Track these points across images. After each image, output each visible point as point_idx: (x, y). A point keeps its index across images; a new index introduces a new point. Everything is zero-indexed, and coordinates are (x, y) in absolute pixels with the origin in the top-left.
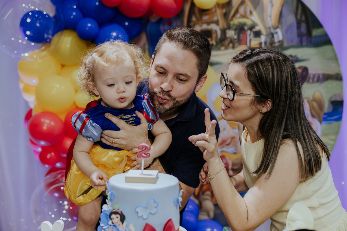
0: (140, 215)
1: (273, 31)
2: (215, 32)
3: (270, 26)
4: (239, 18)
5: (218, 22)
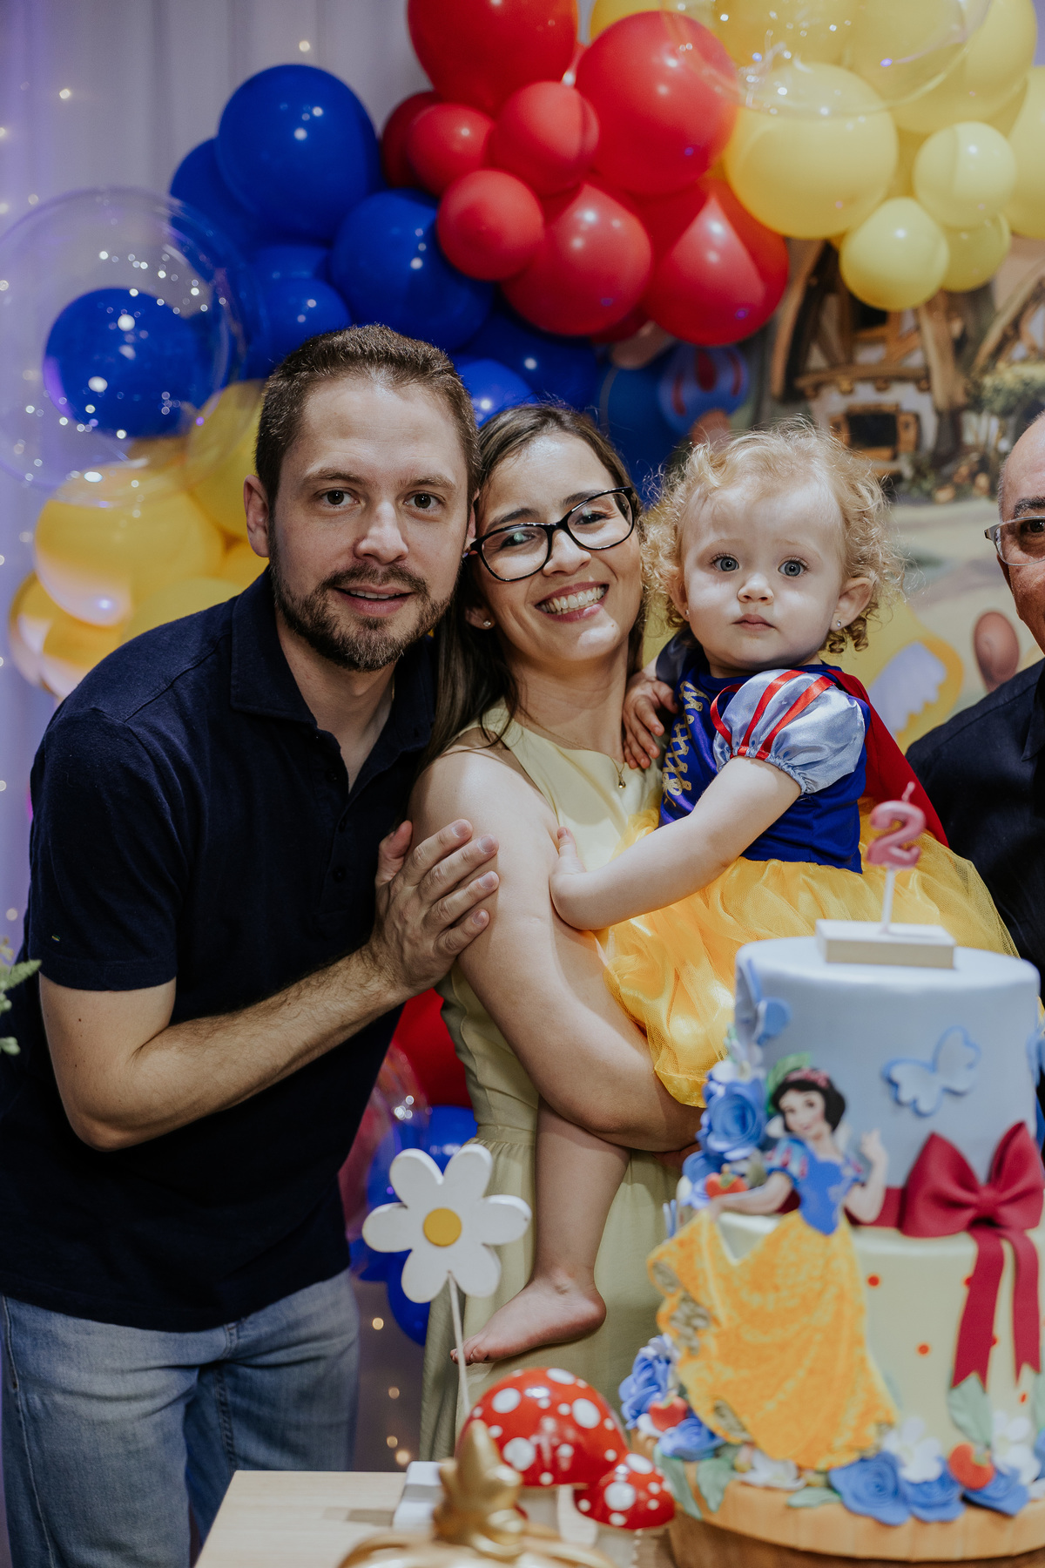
0: (906, 1095)
2: (911, 419)
4: (1022, 360)
5: (928, 377)
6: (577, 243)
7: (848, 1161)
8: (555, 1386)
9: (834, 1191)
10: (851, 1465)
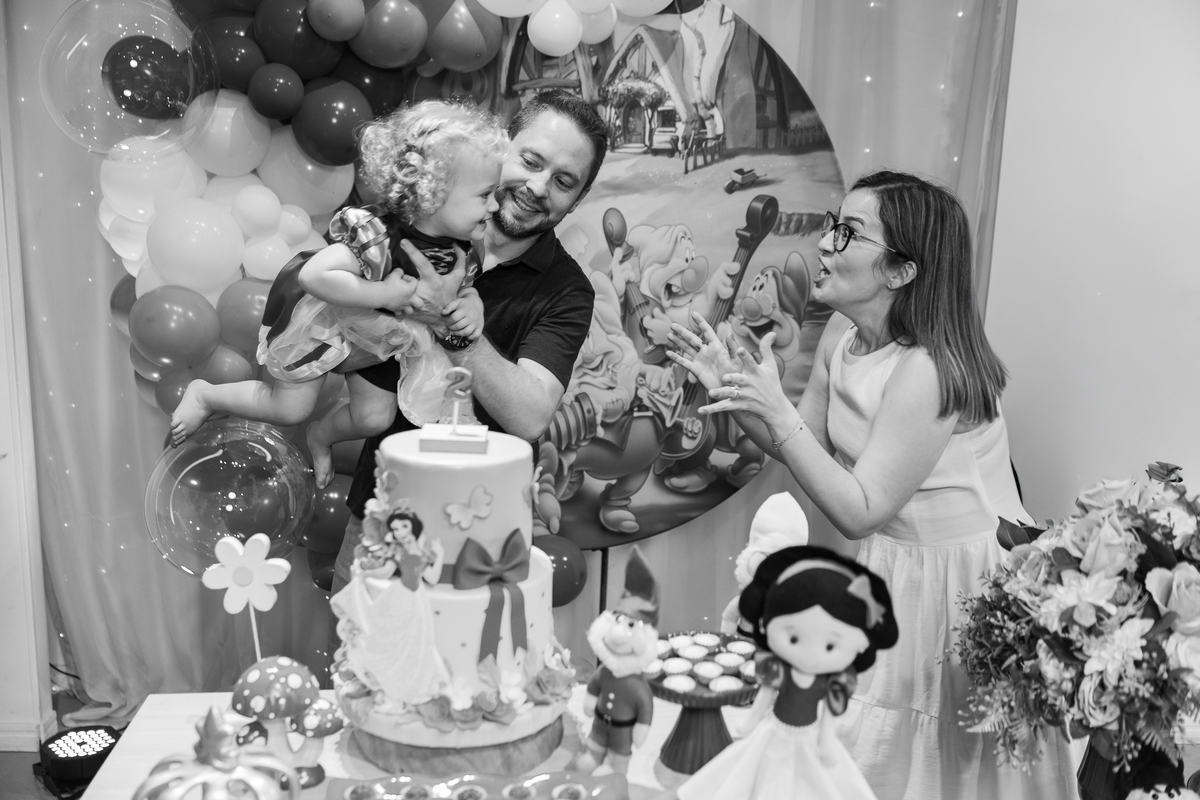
0: (454, 520)
1: (702, 112)
3: (698, 101)
4: (627, 78)
5: (580, 86)
6: (386, 19)
7: (423, 553)
8: (280, 667)
9: (416, 569)
10: (427, 703)
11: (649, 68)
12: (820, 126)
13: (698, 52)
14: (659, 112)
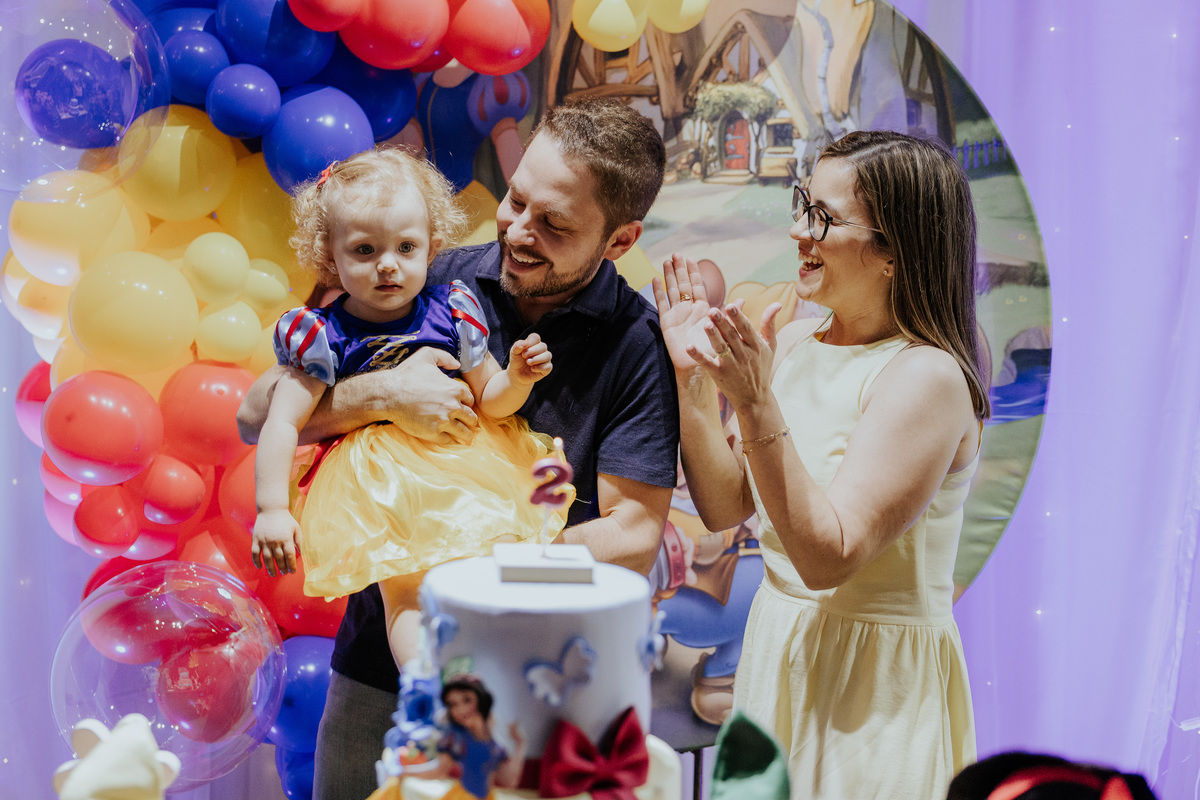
1: (830, 125)
3: (825, 111)
4: (724, 81)
5: (658, 94)
9: (486, 767)
11: (754, 67)
12: (999, 143)
13: (823, 44)
14: (769, 127)
